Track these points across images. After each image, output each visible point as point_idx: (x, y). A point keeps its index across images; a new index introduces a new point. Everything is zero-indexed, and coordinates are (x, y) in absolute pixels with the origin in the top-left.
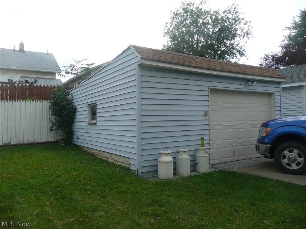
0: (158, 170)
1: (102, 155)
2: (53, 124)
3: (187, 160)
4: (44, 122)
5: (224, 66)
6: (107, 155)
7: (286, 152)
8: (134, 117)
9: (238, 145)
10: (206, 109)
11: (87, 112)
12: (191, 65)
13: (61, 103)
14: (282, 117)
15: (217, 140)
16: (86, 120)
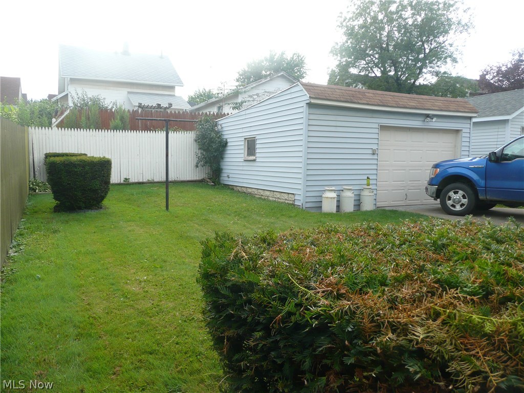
0: (321, 207)
1: (262, 194)
2: (199, 160)
3: (351, 197)
4: (188, 157)
5: (398, 100)
6: (268, 193)
7: (451, 194)
8: (300, 154)
9: (412, 188)
10: (375, 147)
11: (243, 147)
12: (360, 101)
13: (209, 135)
14: (462, 157)
15: (387, 181)
16: (242, 156)
